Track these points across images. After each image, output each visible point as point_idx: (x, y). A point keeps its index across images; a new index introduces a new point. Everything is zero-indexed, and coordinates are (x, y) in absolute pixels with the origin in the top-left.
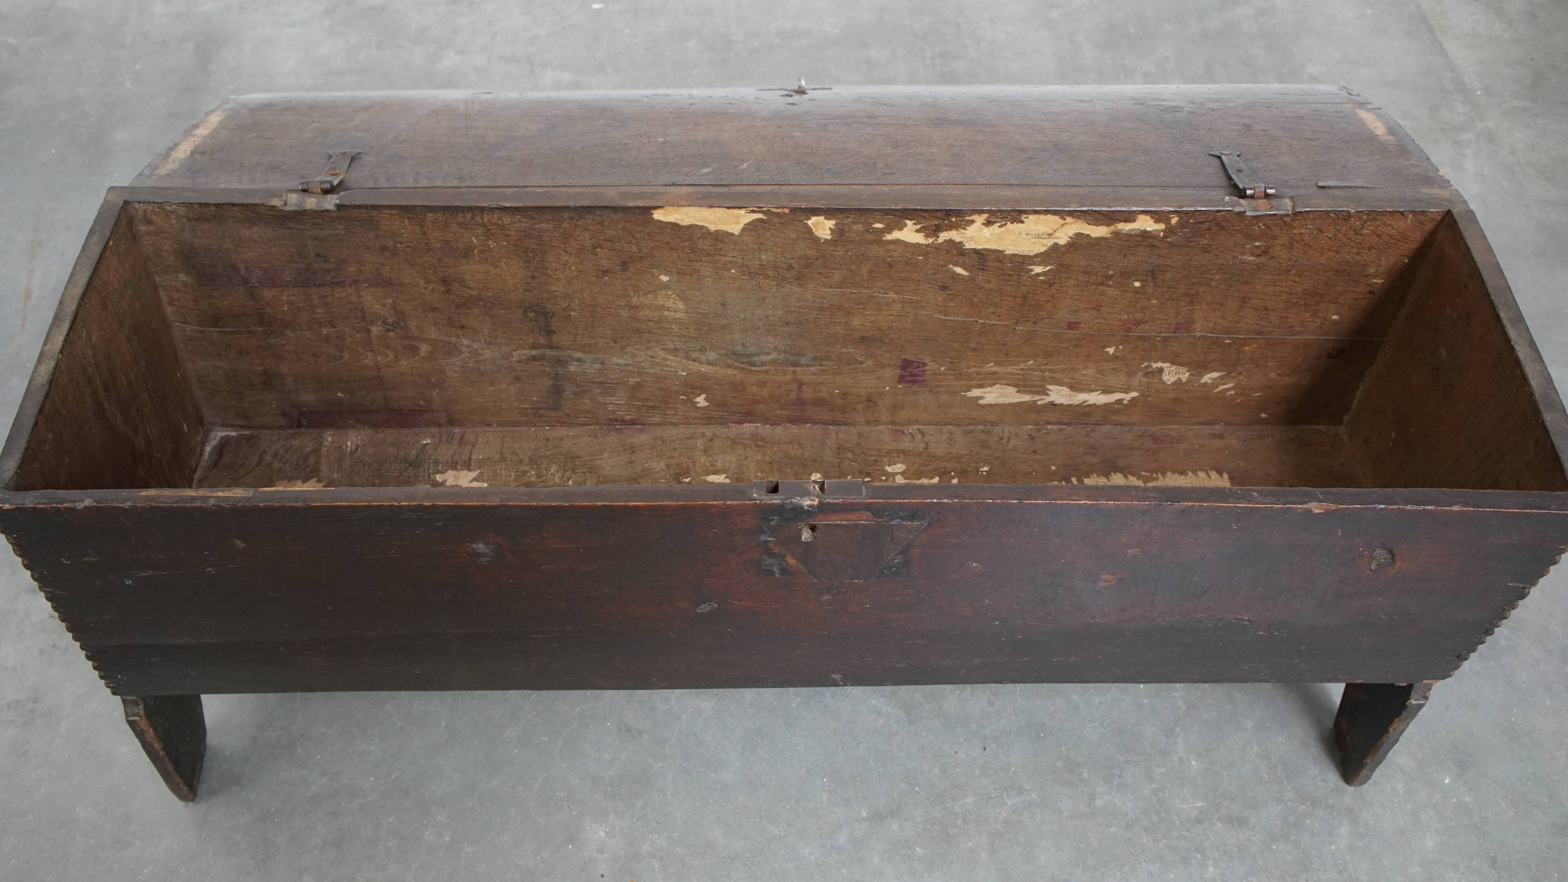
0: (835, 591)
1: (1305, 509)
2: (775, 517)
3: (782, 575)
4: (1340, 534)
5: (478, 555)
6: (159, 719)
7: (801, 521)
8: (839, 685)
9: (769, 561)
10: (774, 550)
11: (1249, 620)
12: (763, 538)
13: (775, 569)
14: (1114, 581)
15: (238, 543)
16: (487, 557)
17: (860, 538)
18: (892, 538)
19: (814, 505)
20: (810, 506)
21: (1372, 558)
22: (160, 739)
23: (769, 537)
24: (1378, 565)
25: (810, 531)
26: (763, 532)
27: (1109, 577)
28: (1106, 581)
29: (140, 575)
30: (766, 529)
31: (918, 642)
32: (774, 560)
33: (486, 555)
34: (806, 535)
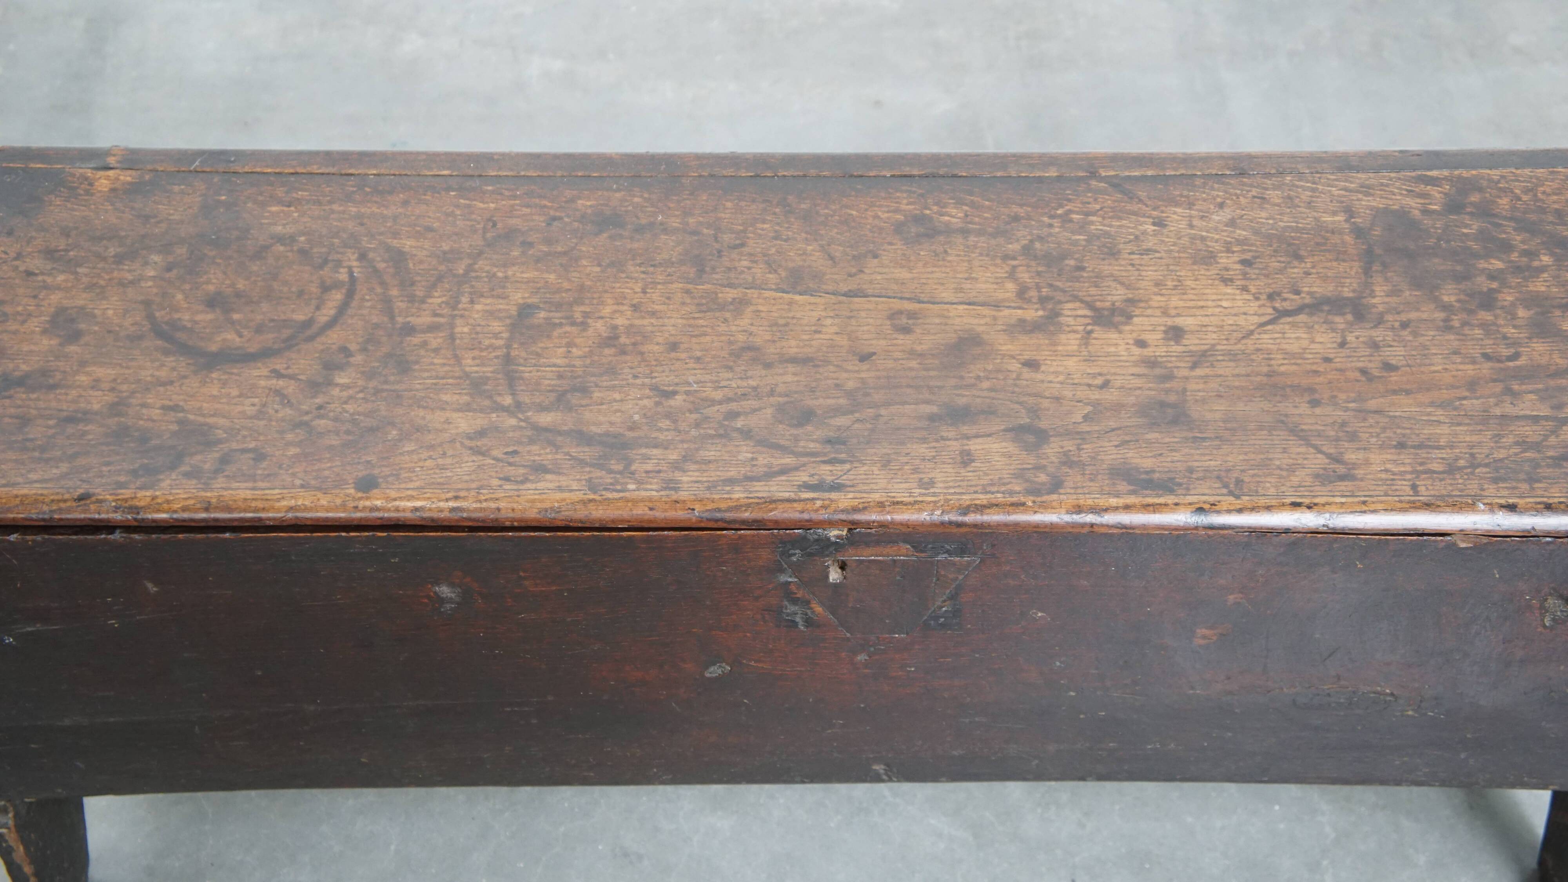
0: (872, 649)
1: (1446, 542)
2: (797, 551)
3: (807, 627)
4: (1497, 576)
5: (442, 601)
6: (32, 835)
7: (828, 556)
8: (883, 781)
9: (791, 608)
10: (796, 593)
11: (1392, 694)
12: (783, 578)
13: (798, 619)
14: (1215, 638)
15: (150, 585)
16: (452, 603)
17: (898, 578)
18: (938, 580)
19: (842, 536)
20: (838, 537)
21: (1543, 609)
22: (33, 861)
23: (791, 577)
24: (1553, 620)
25: (839, 571)
26: (782, 571)
27: (1205, 631)
28: (1204, 637)
29: (24, 630)
30: (786, 566)
31: (977, 719)
32: (797, 608)
33: (450, 600)
34: (834, 575)
